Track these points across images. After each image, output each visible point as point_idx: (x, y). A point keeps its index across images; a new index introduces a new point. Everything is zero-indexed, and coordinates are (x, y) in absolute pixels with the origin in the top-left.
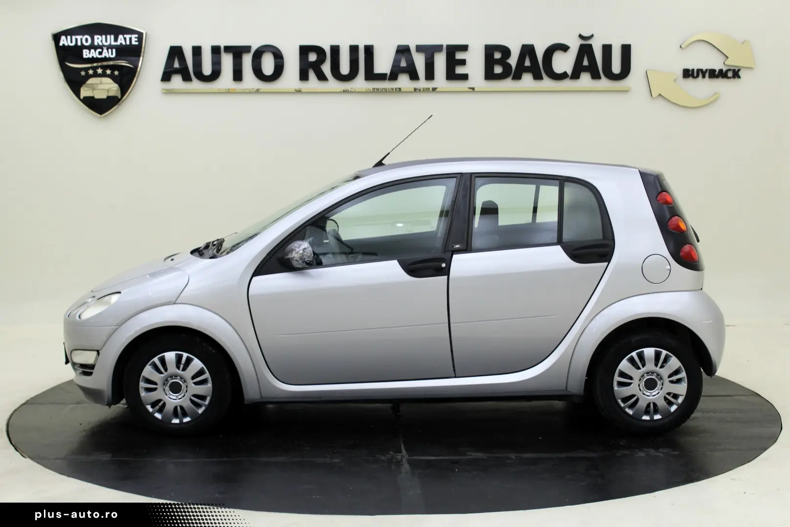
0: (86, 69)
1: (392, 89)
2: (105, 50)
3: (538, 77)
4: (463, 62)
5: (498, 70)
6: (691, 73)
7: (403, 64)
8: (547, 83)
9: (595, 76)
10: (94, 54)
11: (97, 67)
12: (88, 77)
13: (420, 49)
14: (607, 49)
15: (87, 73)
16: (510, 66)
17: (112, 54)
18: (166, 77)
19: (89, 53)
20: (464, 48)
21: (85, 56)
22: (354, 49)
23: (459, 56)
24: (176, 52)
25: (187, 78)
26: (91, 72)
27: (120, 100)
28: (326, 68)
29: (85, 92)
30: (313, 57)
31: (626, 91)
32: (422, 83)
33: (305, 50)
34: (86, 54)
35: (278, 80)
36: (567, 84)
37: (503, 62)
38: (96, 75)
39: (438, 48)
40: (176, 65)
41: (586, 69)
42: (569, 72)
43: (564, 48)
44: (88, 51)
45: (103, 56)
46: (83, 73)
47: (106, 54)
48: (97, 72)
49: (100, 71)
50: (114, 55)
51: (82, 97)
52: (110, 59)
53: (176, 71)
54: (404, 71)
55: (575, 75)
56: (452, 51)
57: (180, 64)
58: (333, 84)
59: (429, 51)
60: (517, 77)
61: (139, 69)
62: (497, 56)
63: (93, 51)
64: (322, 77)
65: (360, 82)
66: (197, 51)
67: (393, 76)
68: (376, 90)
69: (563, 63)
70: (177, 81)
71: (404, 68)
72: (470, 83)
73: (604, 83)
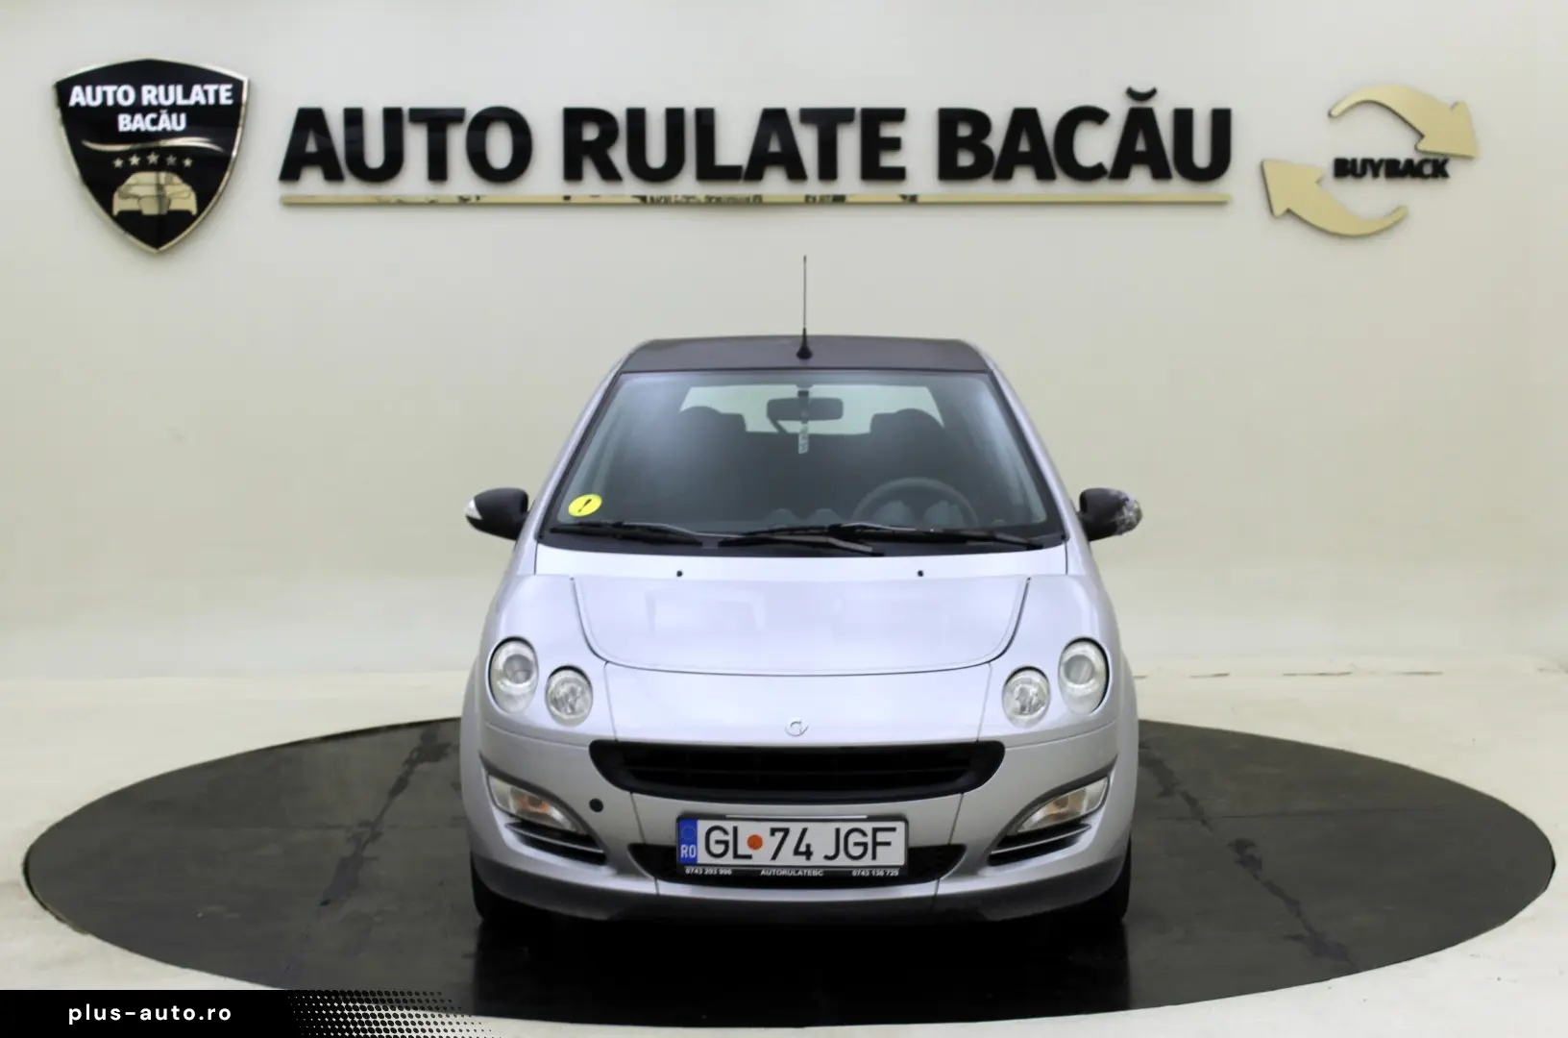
0: (125, 156)
1: (748, 199)
2: (164, 116)
3: (1045, 174)
4: (895, 144)
5: (965, 159)
6: (1349, 166)
7: (774, 147)
8: (1063, 187)
9: (1160, 173)
10: (142, 123)
11: (149, 151)
12: (128, 171)
13: (808, 116)
14: (1183, 119)
15: (127, 163)
16: (988, 151)
17: (179, 123)
18: (290, 172)
19: (132, 121)
20: (897, 115)
21: (122, 128)
22: (674, 117)
23: (888, 131)
24: (310, 121)
25: (333, 175)
26: (135, 160)
27: (194, 218)
28: (619, 155)
29: (120, 204)
30: (590, 133)
31: (1220, 204)
32: (814, 186)
33: (574, 118)
34: (125, 123)
35: (519, 179)
36: (1104, 188)
37: (976, 142)
38: (144, 167)
39: (845, 115)
40: (311, 147)
41: (1141, 159)
42: (1108, 164)
43: (1097, 116)
44: (128, 117)
45: (160, 127)
46: (118, 163)
47: (166, 123)
48: (147, 161)
49: (153, 158)
50: (183, 126)
51: (116, 211)
52: (173, 134)
53: (311, 160)
54: (775, 160)
55: (1121, 170)
56: (874, 120)
57: (319, 145)
58: (631, 187)
59: (827, 121)
60: (1004, 173)
61: (234, 153)
62: (964, 131)
63: (138, 117)
64: (609, 173)
65: (687, 183)
66: (354, 118)
67: (755, 170)
68: (713, 200)
69: (1096, 146)
70: (312, 181)
71: (775, 154)
72: (907, 188)
73: (1178, 187)
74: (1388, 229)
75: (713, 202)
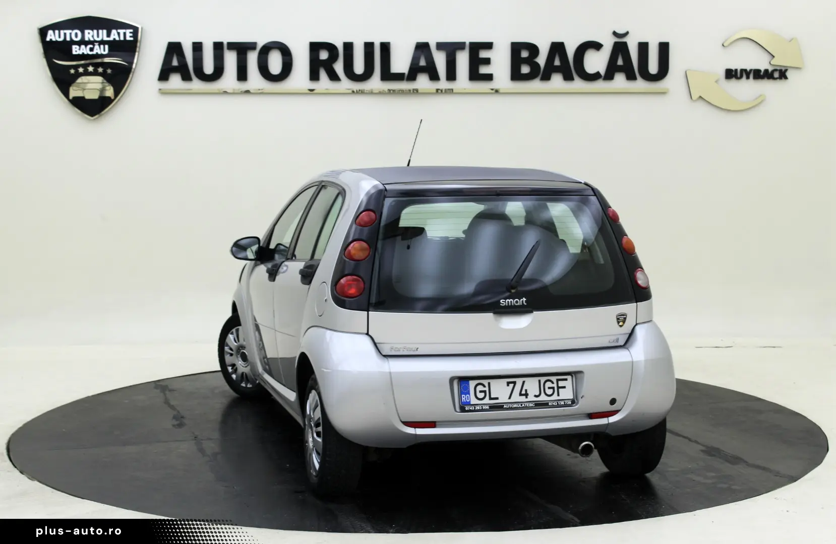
0: (76, 67)
1: (410, 90)
2: (97, 46)
3: (568, 77)
4: (487, 61)
5: (525, 69)
6: (733, 73)
7: (423, 63)
8: (578, 84)
9: (631, 77)
10: (85, 50)
11: (88, 65)
12: (78, 75)
13: (441, 46)
14: (643, 48)
15: (77, 71)
16: (538, 65)
17: (104, 50)
18: (164, 76)
19: (79, 49)
20: (489, 46)
21: (74, 53)
22: (369, 47)
23: (483, 54)
24: (174, 48)
25: (186, 77)
26: (81, 70)
27: (113, 100)
28: (339, 67)
29: (74, 92)
30: (324, 55)
31: (663, 93)
32: (443, 84)
33: (315, 47)
34: (76, 50)
35: (286, 80)
36: (600, 85)
37: (531, 61)
38: (86, 73)
39: (460, 46)
40: (175, 63)
41: (620, 69)
42: (602, 72)
43: (597, 46)
44: (78, 47)
45: (94, 52)
46: (72, 71)
47: (98, 50)
48: (88, 70)
49: (91, 69)
50: (107, 52)
51: (71, 97)
52: (102, 56)
53: (175, 70)
54: (422, 70)
55: (609, 75)
56: (476, 48)
57: (179, 62)
58: (346, 84)
59: (451, 49)
60: (546, 77)
61: (134, 66)
62: (525, 54)
63: (83, 47)
64: (333, 77)
65: (375, 82)
66: (198, 47)
67: (412, 75)
68: (392, 92)
69: (596, 62)
70: (175, 80)
71: (423, 67)
72: (494, 84)
73: (640, 84)
74: (754, 107)
75: (391, 92)
